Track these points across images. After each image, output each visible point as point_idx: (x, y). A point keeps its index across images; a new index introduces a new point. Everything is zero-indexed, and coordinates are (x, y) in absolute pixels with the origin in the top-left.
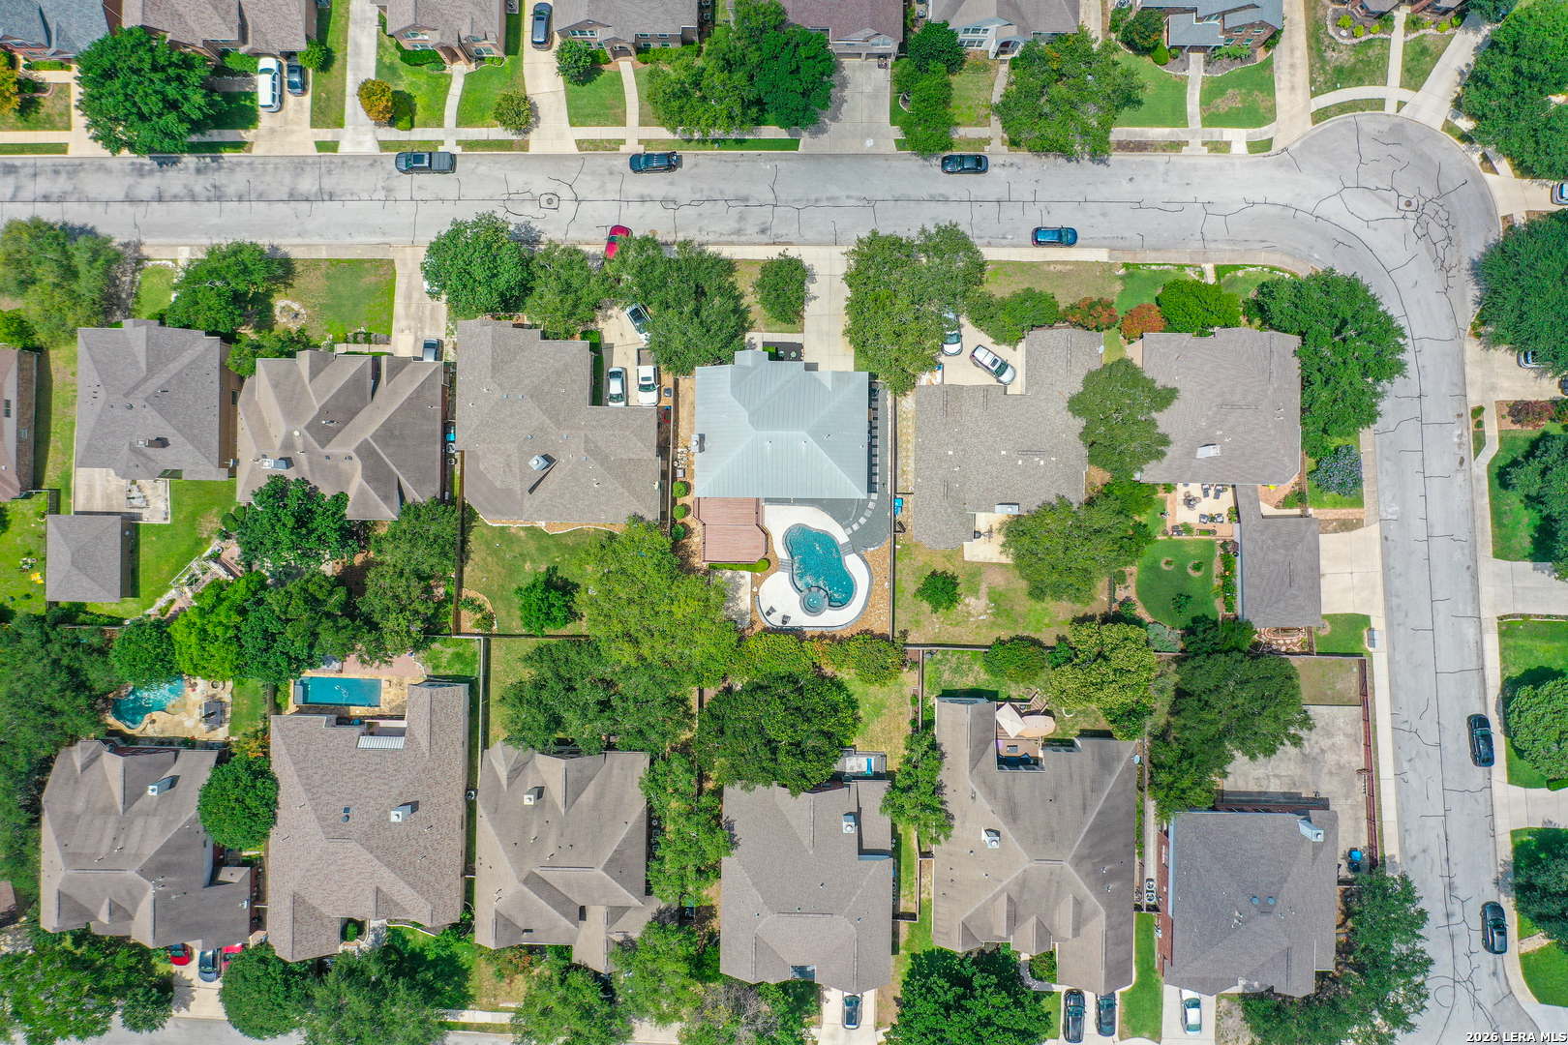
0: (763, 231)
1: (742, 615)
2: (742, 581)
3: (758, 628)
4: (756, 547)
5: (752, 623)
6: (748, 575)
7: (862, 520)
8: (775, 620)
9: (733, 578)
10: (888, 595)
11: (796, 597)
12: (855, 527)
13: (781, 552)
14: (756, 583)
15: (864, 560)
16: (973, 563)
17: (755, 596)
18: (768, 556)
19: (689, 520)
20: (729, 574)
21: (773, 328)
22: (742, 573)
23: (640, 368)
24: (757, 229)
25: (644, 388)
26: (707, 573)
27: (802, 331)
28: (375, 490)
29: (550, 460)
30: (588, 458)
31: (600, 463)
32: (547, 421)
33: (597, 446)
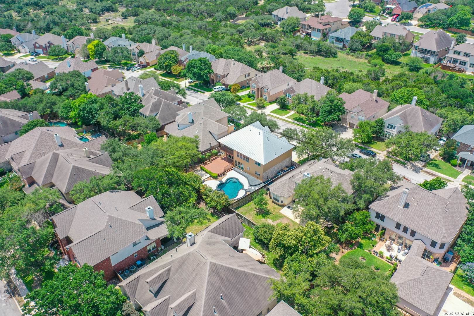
2: (205, 176)
9: (203, 174)
13: (224, 179)
14: (209, 179)
16: (281, 214)
28: (152, 107)
29: (193, 122)
30: (202, 124)
31: (203, 128)
32: (203, 113)
33: (207, 124)
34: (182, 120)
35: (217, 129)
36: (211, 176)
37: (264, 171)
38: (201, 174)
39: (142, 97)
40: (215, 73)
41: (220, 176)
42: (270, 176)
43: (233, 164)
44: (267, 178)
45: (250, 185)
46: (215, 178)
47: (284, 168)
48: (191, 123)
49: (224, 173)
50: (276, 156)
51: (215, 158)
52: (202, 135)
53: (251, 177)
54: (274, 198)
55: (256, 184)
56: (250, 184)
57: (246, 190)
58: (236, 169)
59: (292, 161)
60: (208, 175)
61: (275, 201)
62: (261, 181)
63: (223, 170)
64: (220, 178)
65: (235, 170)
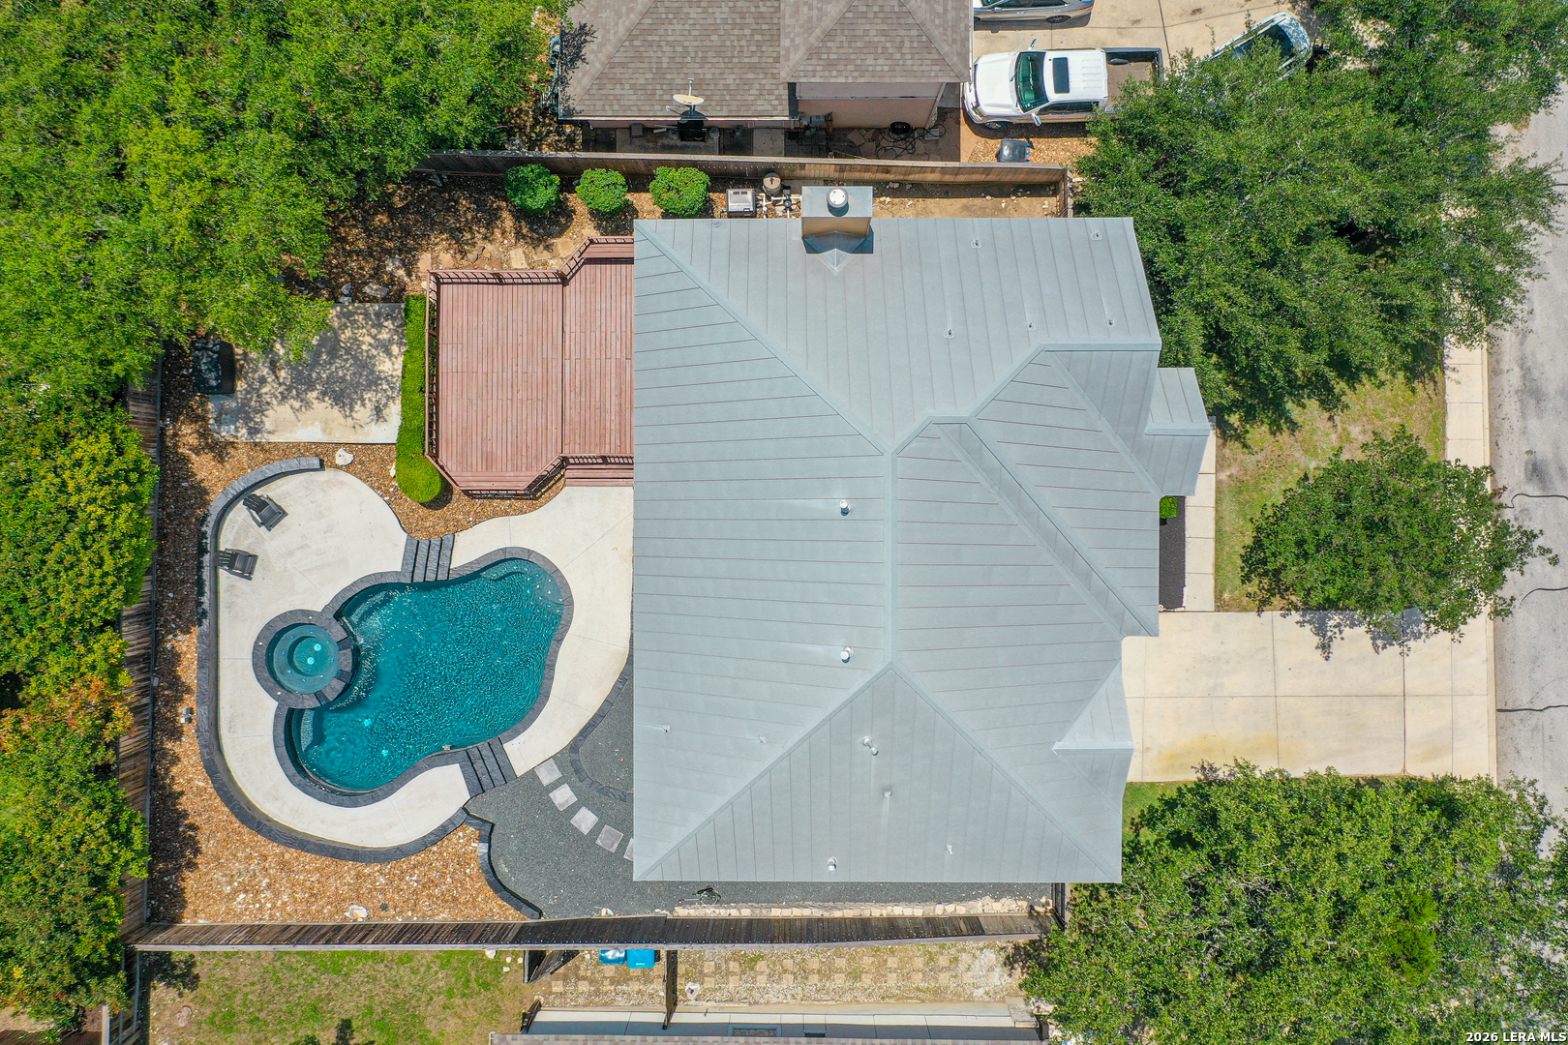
0: (1536, 471)
1: (248, 415)
2: (363, 413)
3: (203, 467)
4: (488, 460)
5: (219, 450)
6: (387, 432)
7: (585, 820)
8: (238, 530)
9: (374, 381)
10: (327, 917)
11: (318, 595)
12: (563, 796)
13: (473, 545)
14: (365, 461)
15: (442, 833)
17: (321, 457)
18: (458, 501)
19: (585, 229)
20: (390, 366)
21: (1230, 507)
22: (394, 411)
23: (1100, 57)
24: (1544, 451)
25: (1029, 67)
26: (396, 295)
27: (1221, 605)
38: (364, 363)
60: (391, 425)
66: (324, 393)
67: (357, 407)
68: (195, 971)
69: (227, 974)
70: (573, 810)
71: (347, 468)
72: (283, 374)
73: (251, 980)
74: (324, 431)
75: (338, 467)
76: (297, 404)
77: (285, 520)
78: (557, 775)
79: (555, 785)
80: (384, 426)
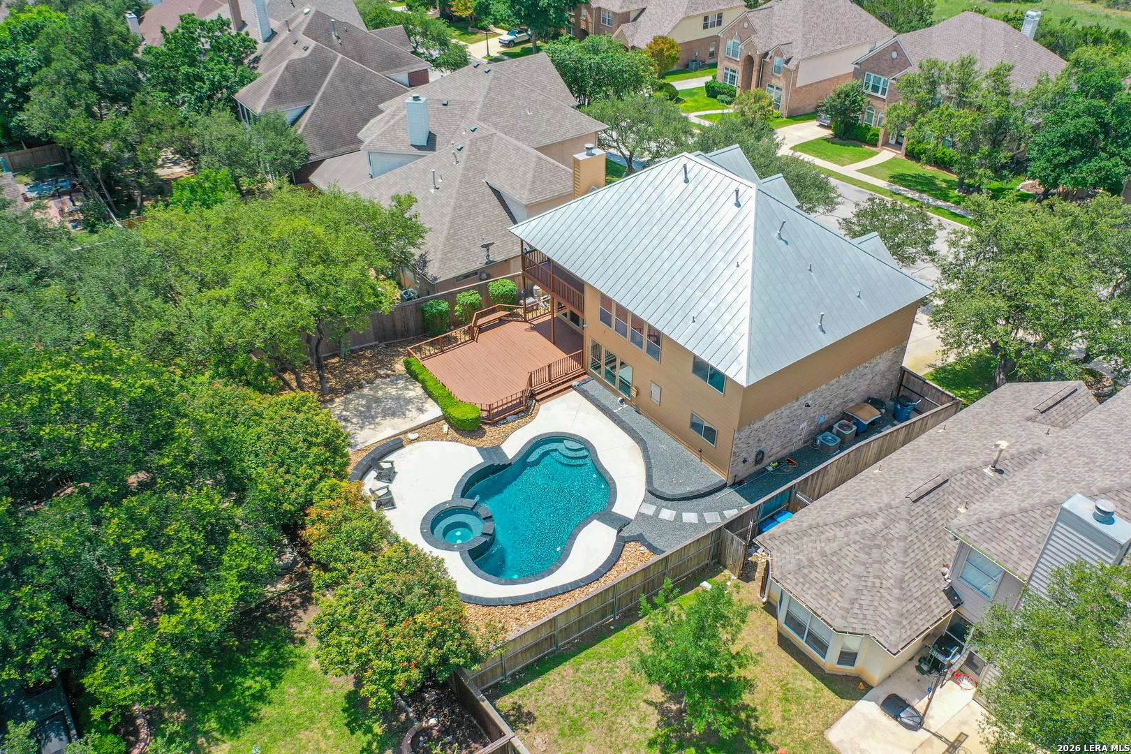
2: (412, 414)
6: (432, 413)
14: (425, 431)
15: (617, 553)
18: (492, 426)
20: (416, 393)
22: (430, 405)
28: (282, 80)
29: (431, 143)
30: (465, 152)
31: (466, 169)
32: (479, 106)
33: (487, 154)
34: (384, 134)
35: (530, 176)
36: (446, 418)
37: (745, 421)
38: (398, 398)
39: (261, 46)
40: (594, 5)
41: (497, 417)
42: (775, 449)
43: (580, 359)
44: (757, 462)
45: (654, 494)
46: (469, 429)
47: (858, 406)
48: (419, 148)
49: (523, 407)
50: (827, 340)
51: (501, 321)
52: (452, 201)
53: (665, 444)
54: (791, 620)
55: (688, 489)
56: (656, 485)
57: (620, 523)
58: (593, 387)
59: (904, 371)
60: (433, 411)
61: (801, 642)
62: (718, 476)
63: (515, 389)
64: (491, 433)
65: (584, 394)
66: (384, 416)
67: (407, 413)
68: (525, 710)
69: (549, 700)
70: (679, 517)
71: (417, 439)
72: (354, 420)
73: (569, 693)
74: (394, 429)
75: (412, 441)
76: (372, 426)
77: (397, 476)
78: (654, 508)
79: (658, 512)
80: (426, 413)
